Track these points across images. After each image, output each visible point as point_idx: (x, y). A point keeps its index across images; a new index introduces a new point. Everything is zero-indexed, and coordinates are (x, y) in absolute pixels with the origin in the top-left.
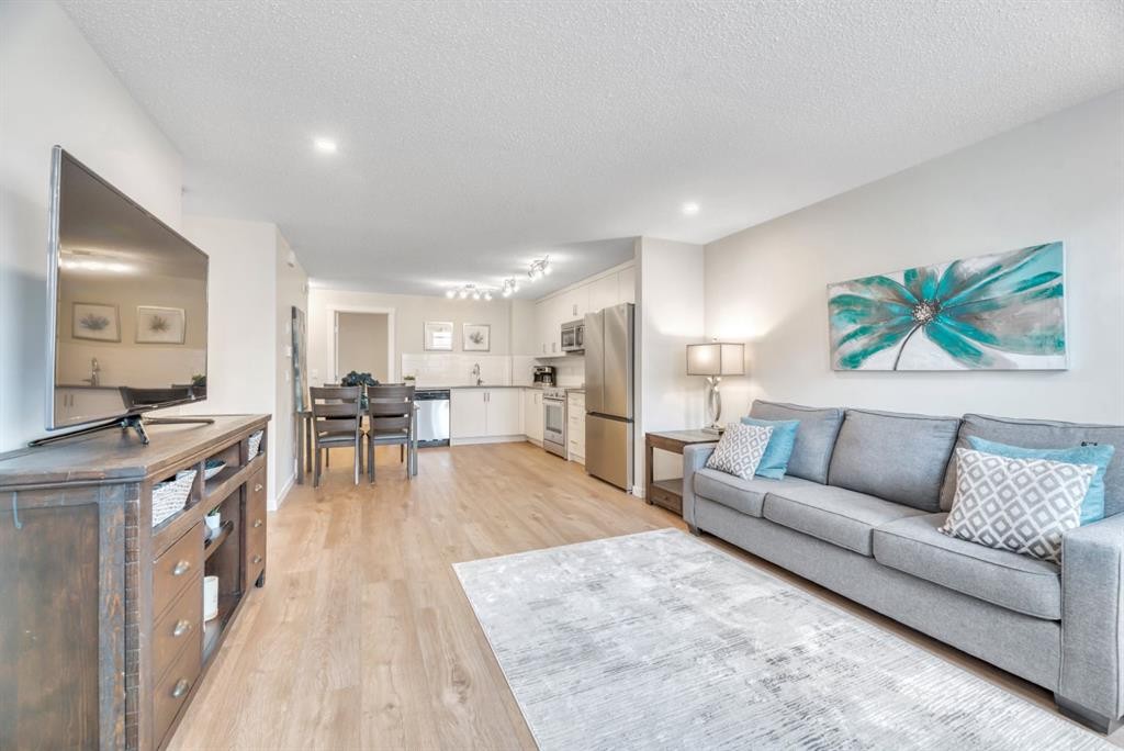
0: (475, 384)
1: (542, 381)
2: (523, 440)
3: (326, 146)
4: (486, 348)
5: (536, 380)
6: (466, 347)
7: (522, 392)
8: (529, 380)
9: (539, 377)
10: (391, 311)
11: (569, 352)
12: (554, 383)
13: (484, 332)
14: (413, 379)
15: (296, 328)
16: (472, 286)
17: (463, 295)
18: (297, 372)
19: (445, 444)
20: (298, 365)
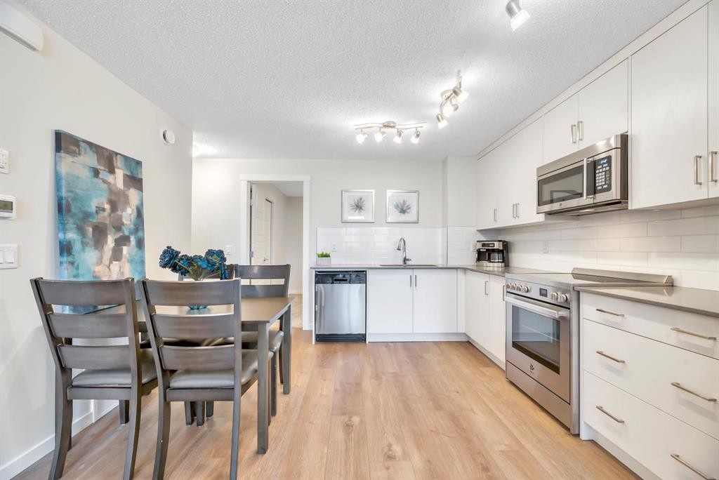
0: (401, 263)
1: (489, 260)
2: (464, 339)
4: (414, 219)
5: (479, 259)
6: (389, 220)
7: (460, 273)
8: (470, 259)
9: (484, 254)
10: (305, 178)
11: (549, 214)
12: (506, 262)
13: (412, 200)
14: (329, 256)
15: (64, 169)
16: (392, 125)
17: (379, 138)
18: (65, 249)
19: (361, 338)
20: (72, 235)
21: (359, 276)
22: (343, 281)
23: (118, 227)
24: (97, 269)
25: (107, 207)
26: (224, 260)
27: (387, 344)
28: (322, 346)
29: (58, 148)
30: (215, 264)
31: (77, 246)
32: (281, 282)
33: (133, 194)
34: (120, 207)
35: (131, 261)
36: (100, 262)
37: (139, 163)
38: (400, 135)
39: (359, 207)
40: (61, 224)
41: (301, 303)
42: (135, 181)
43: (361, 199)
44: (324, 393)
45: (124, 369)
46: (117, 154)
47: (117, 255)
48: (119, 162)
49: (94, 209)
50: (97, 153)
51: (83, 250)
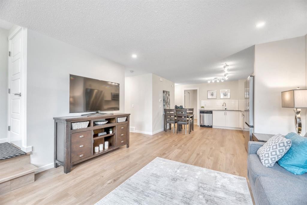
3: (134, 56)
4: (229, 97)
6: (221, 98)
7: (240, 112)
14: (204, 107)
15: (164, 95)
16: (216, 78)
17: (213, 81)
18: (164, 105)
19: (211, 127)
20: (165, 104)
21: (211, 112)
22: (207, 113)
23: (168, 102)
26: (183, 107)
27: (218, 129)
28: (202, 128)
29: (163, 93)
30: (181, 108)
32: (192, 111)
33: (169, 97)
34: (168, 99)
36: (166, 107)
37: (169, 92)
38: (218, 80)
39: (212, 95)
40: (164, 102)
41: (197, 121)
42: (169, 95)
43: (213, 93)
46: (167, 91)
47: (168, 107)
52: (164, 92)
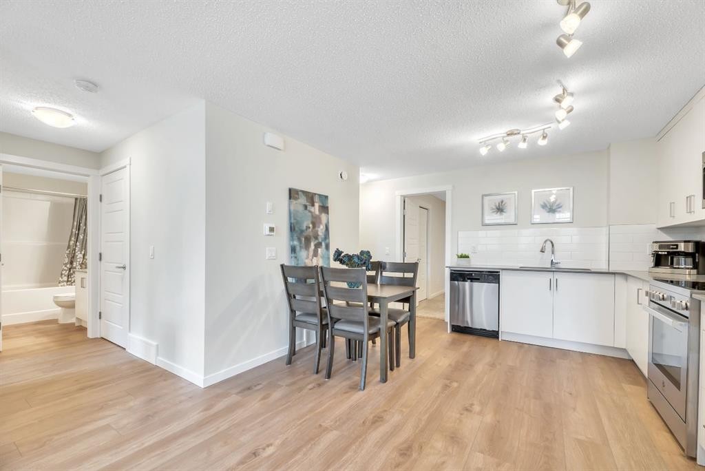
0: (548, 265)
1: (672, 266)
4: (568, 219)
5: (656, 264)
6: (535, 221)
7: (620, 280)
8: (643, 264)
9: (664, 258)
12: (699, 268)
14: (468, 257)
15: (292, 208)
16: (516, 132)
17: (501, 147)
18: (293, 250)
19: (494, 335)
20: (296, 243)
21: (492, 276)
22: (477, 280)
23: (316, 238)
24: (306, 261)
25: (311, 226)
26: (371, 257)
27: (521, 345)
28: (456, 335)
29: (290, 198)
30: (364, 259)
31: (298, 248)
33: (324, 216)
34: (317, 225)
35: (323, 257)
36: (307, 258)
37: (326, 197)
38: (525, 140)
39: (500, 209)
40: (292, 238)
42: (325, 209)
43: (502, 202)
44: (440, 364)
45: (314, 315)
46: (315, 194)
47: (315, 254)
48: (316, 199)
49: (305, 228)
50: (306, 196)
51: (300, 250)
52: (293, 194)
